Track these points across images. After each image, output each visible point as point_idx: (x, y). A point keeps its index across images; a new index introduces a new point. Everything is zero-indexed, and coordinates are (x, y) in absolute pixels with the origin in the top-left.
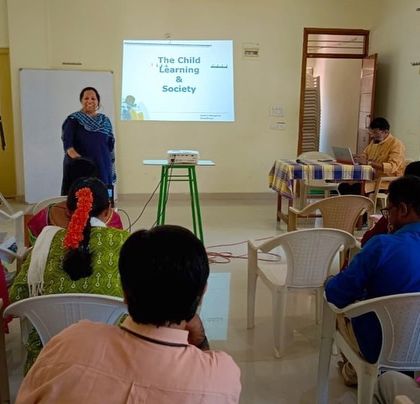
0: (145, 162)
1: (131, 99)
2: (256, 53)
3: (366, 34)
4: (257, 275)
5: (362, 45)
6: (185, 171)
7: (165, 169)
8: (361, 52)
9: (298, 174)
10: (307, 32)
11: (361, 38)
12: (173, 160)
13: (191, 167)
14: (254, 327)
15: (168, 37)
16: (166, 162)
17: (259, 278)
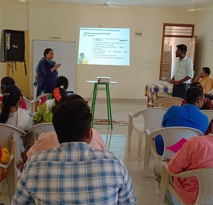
0: (87, 81)
1: (82, 54)
2: (141, 34)
3: (193, 26)
4: (132, 128)
5: (191, 32)
6: (105, 86)
7: (96, 84)
8: (190, 35)
9: (156, 90)
10: (165, 25)
11: (191, 28)
12: (99, 81)
13: (107, 84)
14: (130, 150)
15: (100, 27)
16: (96, 82)
17: (133, 130)
